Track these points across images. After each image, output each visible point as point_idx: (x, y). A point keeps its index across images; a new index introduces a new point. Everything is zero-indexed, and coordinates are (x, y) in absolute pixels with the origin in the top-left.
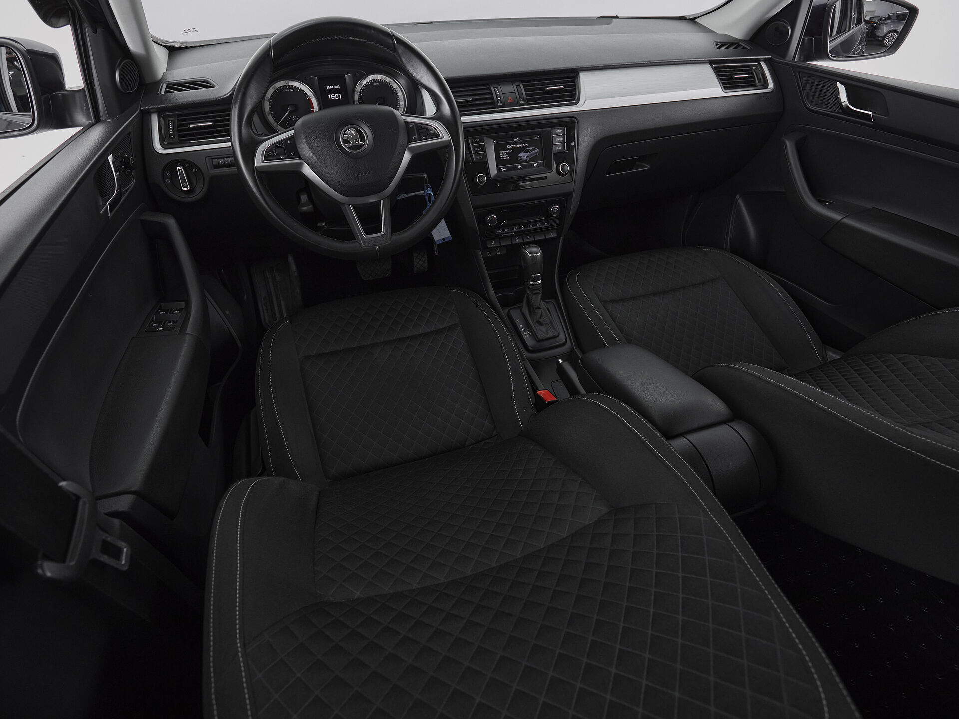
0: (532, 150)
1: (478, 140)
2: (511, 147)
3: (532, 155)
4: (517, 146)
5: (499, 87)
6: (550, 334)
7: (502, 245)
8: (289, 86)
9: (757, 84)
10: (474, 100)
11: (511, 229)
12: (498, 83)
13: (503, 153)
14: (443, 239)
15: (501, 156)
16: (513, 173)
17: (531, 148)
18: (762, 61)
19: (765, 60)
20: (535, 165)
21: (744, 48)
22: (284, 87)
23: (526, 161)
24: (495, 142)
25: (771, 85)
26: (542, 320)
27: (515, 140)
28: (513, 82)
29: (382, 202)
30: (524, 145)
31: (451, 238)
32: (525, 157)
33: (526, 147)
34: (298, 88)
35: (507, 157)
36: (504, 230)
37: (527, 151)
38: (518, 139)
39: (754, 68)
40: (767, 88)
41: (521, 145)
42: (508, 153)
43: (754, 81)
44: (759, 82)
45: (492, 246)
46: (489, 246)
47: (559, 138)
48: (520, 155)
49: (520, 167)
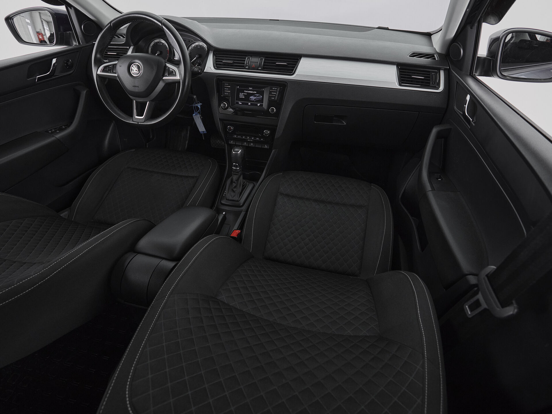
1: (228, 84)
2: (246, 92)
3: (257, 99)
4: (250, 92)
5: (251, 58)
6: (234, 198)
7: (236, 144)
8: (160, 42)
9: (431, 85)
10: (234, 63)
11: (241, 137)
12: (251, 56)
13: (241, 94)
14: (203, 132)
15: (240, 96)
16: (245, 106)
17: (257, 95)
18: (442, 70)
19: (445, 70)
20: (259, 105)
21: (435, 59)
22: (158, 42)
23: (253, 101)
24: (238, 87)
25: (442, 88)
26: (235, 190)
27: (250, 88)
28: (260, 57)
29: (148, 102)
30: (254, 92)
31: (206, 132)
32: (253, 99)
33: (255, 94)
34: (164, 44)
35: (243, 97)
36: (237, 136)
37: (255, 96)
38: (251, 88)
39: (433, 74)
40: (437, 89)
41: (252, 92)
42: (244, 95)
43: (429, 83)
44: (432, 84)
45: (231, 143)
46: (229, 143)
47: (274, 93)
48: (251, 97)
49: (249, 104)
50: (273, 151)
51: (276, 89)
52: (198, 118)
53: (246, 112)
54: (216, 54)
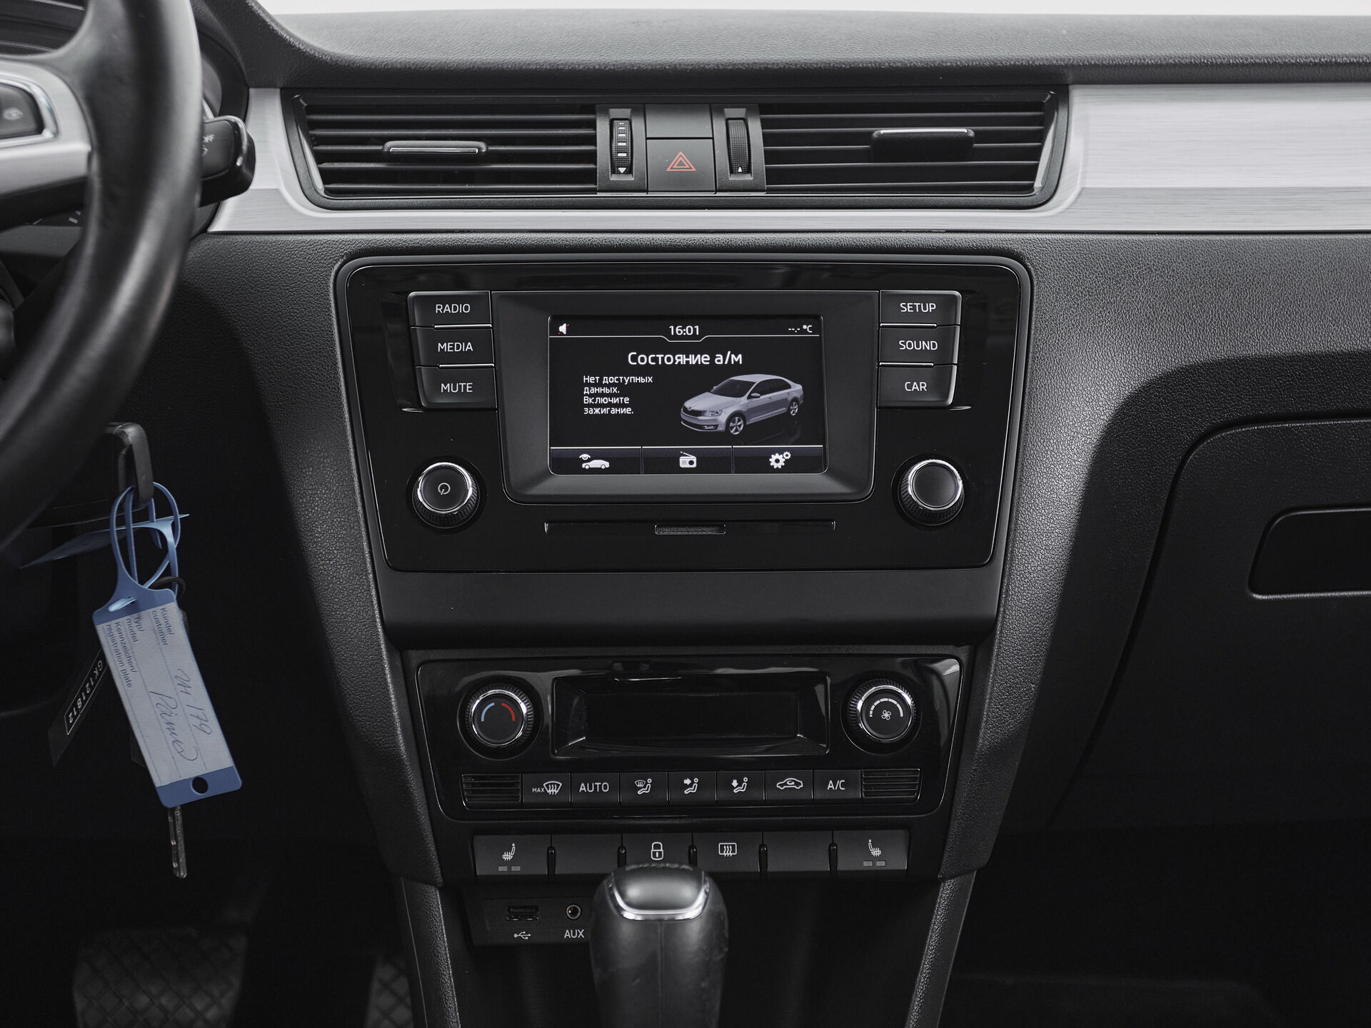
0: (764, 388)
1: (464, 308)
2: (646, 360)
4: (681, 359)
12: (641, 109)
13: (600, 384)
14: (200, 783)
15: (587, 400)
16: (645, 486)
17: (757, 378)
20: (778, 460)
23: (725, 437)
24: (563, 328)
27: (678, 330)
28: (715, 109)
30: (719, 359)
31: (237, 783)
32: (723, 418)
33: (732, 369)
35: (620, 406)
36: (571, 787)
37: (737, 390)
38: (689, 330)
41: (704, 359)
42: (624, 390)
45: (502, 869)
46: (482, 869)
47: (918, 339)
48: (692, 404)
49: (685, 462)
50: (946, 891)
51: (931, 307)
52: (162, 634)
53: (667, 532)
54: (311, 110)
